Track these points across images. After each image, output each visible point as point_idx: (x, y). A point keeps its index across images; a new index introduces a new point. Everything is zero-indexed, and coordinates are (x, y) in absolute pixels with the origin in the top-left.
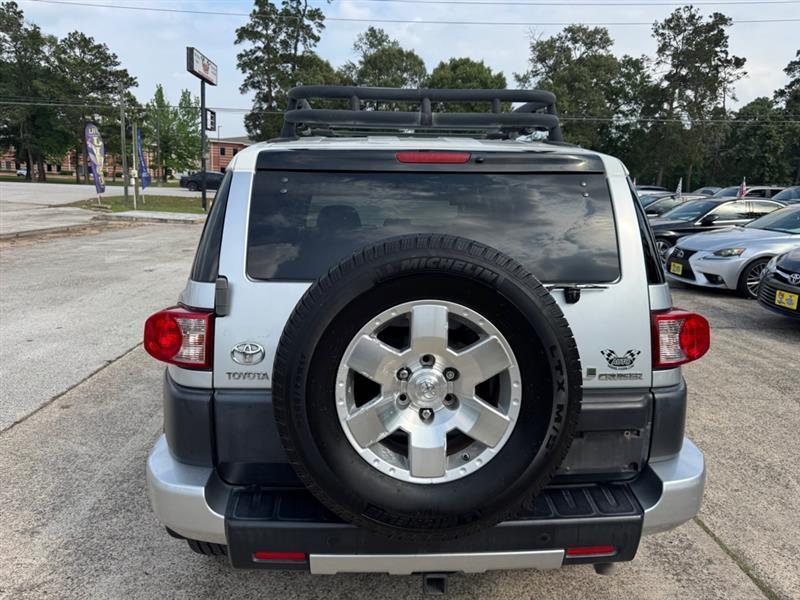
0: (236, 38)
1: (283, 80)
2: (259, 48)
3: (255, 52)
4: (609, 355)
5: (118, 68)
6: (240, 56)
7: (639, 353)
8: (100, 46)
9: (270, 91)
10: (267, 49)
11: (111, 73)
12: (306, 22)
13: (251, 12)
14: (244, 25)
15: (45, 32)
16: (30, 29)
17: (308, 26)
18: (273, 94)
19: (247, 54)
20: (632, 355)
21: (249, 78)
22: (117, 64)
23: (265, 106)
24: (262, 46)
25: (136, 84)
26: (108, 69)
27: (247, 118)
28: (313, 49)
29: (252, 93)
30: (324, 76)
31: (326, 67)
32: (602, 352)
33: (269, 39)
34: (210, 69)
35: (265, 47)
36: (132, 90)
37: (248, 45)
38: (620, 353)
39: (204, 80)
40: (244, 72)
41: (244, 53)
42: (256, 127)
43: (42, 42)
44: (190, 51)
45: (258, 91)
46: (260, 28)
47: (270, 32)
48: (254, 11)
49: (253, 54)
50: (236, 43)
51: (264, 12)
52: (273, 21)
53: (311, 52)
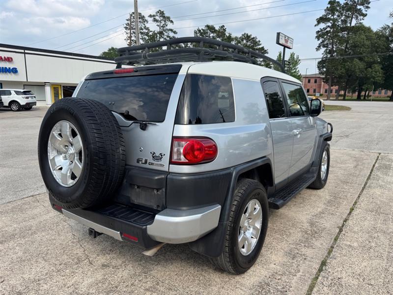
0: (316, 23)
1: (342, 40)
2: (329, 26)
3: (326, 28)
4: (153, 154)
5: (260, 47)
6: (318, 32)
7: (164, 155)
8: (254, 38)
9: (333, 47)
10: (333, 26)
11: (257, 49)
12: (359, 7)
13: (326, 8)
14: (321, 16)
15: (233, 36)
16: (228, 35)
17: (360, 9)
18: (334, 49)
19: (321, 30)
20: (162, 156)
21: (321, 43)
22: (260, 45)
23: (329, 56)
24: (330, 24)
25: (267, 53)
26: (256, 48)
27: (319, 63)
28: (362, 21)
29: (323, 50)
30: (366, 36)
31: (369, 30)
32: (151, 153)
33: (335, 20)
34: (289, 41)
35: (332, 25)
36: (266, 55)
37: (322, 26)
38: (157, 154)
39: (285, 47)
40: (318, 40)
41: (320, 30)
42: (323, 67)
43: (232, 40)
44: (278, 34)
45: (325, 49)
46: (330, 16)
47: (335, 17)
48: (327, 7)
49: (325, 30)
50: (315, 26)
51: (333, 7)
52: (337, 11)
53: (361, 23)
